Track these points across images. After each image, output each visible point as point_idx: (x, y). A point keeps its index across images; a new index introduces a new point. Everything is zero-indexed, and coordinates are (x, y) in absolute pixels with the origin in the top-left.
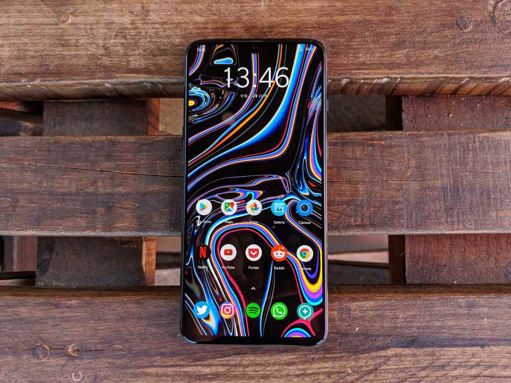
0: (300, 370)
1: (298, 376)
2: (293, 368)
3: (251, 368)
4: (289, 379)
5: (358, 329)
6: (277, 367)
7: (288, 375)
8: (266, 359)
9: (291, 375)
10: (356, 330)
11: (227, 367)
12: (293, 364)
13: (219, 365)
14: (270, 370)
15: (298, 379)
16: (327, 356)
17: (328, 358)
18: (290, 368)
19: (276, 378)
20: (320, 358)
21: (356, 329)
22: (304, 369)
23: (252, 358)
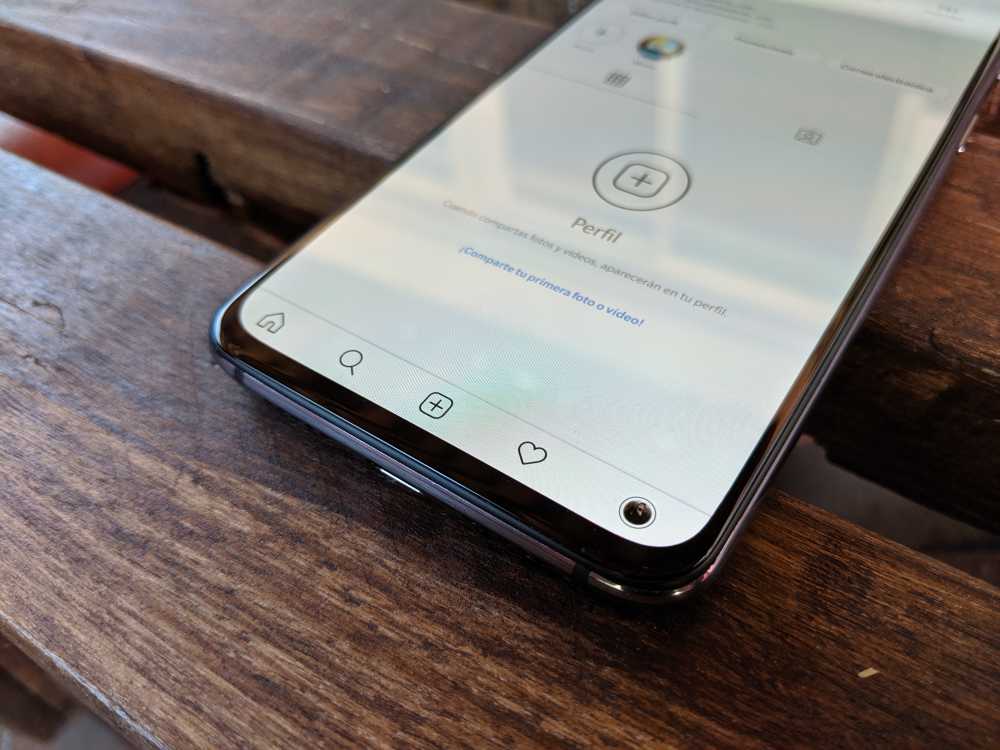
0: (522, 697)
1: (499, 716)
2: (495, 670)
3: (340, 580)
4: (451, 708)
5: (870, 672)
6: (440, 631)
7: (455, 686)
8: (420, 577)
9: (467, 693)
10: (864, 674)
11: (266, 528)
12: (510, 656)
13: (247, 506)
14: (405, 629)
15: (489, 732)
16: (675, 709)
17: (672, 719)
18: (489, 665)
19: (402, 666)
20: (636, 702)
21: (862, 669)
22: (542, 708)
23: (372, 548)
